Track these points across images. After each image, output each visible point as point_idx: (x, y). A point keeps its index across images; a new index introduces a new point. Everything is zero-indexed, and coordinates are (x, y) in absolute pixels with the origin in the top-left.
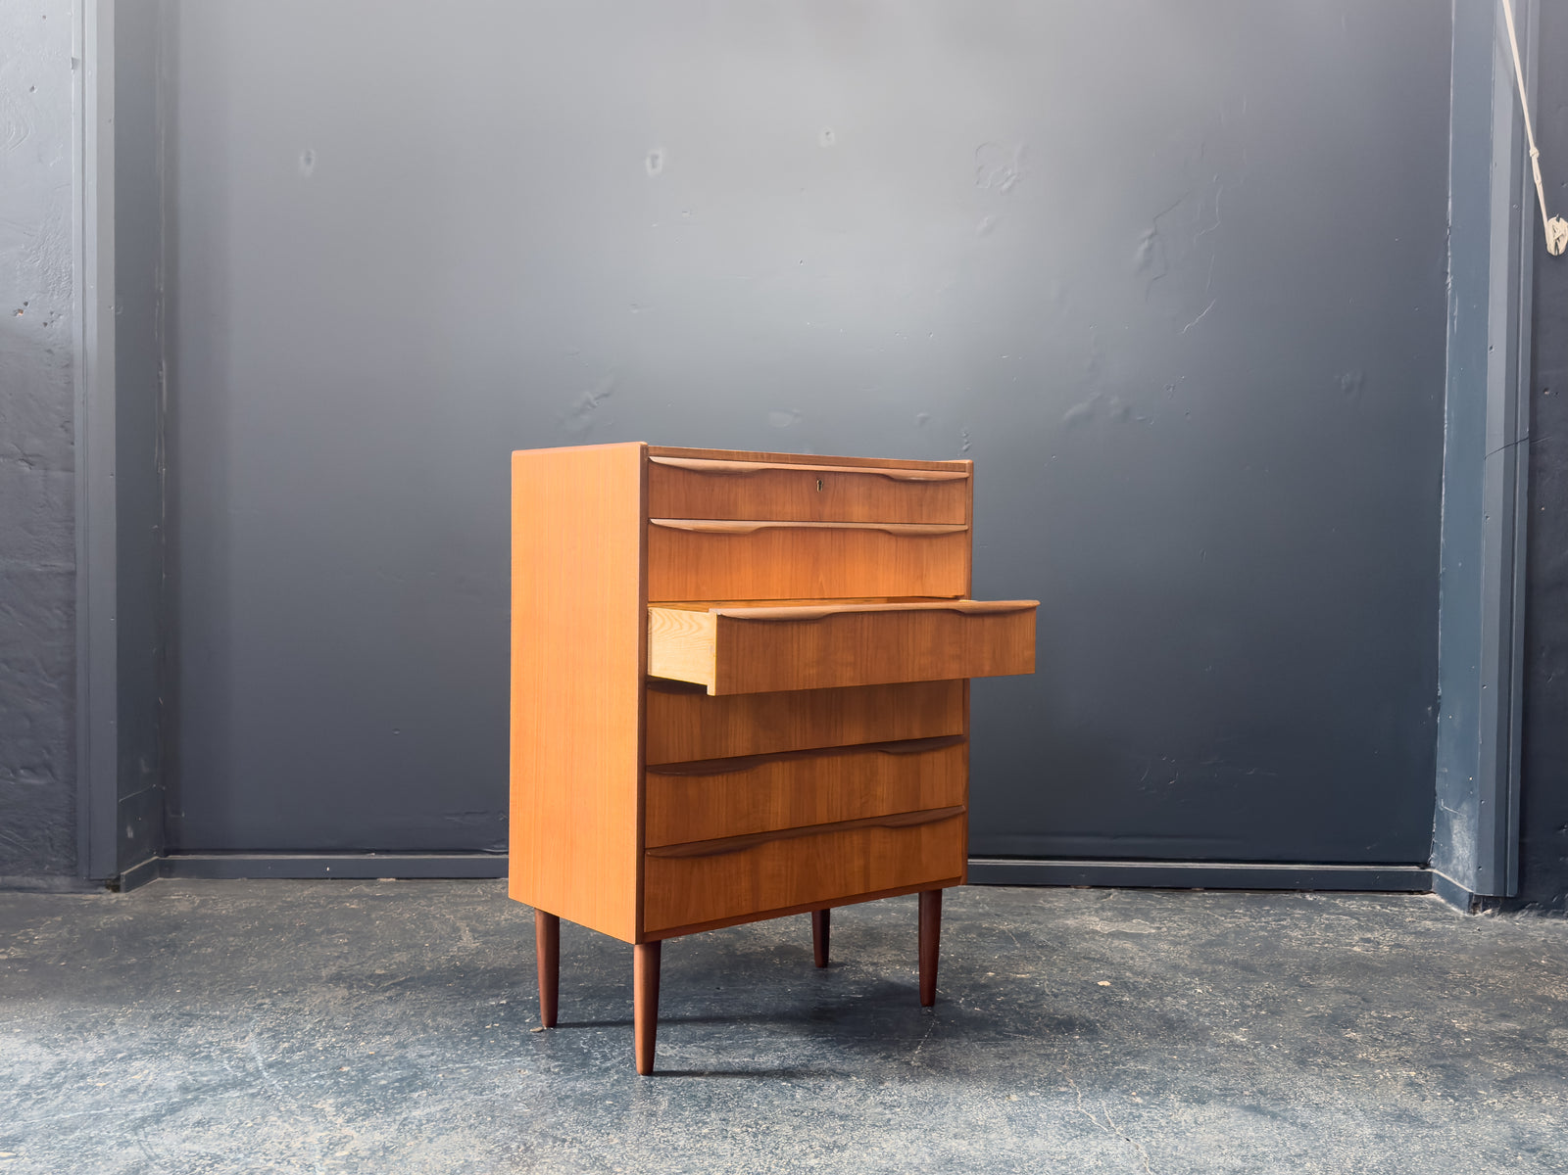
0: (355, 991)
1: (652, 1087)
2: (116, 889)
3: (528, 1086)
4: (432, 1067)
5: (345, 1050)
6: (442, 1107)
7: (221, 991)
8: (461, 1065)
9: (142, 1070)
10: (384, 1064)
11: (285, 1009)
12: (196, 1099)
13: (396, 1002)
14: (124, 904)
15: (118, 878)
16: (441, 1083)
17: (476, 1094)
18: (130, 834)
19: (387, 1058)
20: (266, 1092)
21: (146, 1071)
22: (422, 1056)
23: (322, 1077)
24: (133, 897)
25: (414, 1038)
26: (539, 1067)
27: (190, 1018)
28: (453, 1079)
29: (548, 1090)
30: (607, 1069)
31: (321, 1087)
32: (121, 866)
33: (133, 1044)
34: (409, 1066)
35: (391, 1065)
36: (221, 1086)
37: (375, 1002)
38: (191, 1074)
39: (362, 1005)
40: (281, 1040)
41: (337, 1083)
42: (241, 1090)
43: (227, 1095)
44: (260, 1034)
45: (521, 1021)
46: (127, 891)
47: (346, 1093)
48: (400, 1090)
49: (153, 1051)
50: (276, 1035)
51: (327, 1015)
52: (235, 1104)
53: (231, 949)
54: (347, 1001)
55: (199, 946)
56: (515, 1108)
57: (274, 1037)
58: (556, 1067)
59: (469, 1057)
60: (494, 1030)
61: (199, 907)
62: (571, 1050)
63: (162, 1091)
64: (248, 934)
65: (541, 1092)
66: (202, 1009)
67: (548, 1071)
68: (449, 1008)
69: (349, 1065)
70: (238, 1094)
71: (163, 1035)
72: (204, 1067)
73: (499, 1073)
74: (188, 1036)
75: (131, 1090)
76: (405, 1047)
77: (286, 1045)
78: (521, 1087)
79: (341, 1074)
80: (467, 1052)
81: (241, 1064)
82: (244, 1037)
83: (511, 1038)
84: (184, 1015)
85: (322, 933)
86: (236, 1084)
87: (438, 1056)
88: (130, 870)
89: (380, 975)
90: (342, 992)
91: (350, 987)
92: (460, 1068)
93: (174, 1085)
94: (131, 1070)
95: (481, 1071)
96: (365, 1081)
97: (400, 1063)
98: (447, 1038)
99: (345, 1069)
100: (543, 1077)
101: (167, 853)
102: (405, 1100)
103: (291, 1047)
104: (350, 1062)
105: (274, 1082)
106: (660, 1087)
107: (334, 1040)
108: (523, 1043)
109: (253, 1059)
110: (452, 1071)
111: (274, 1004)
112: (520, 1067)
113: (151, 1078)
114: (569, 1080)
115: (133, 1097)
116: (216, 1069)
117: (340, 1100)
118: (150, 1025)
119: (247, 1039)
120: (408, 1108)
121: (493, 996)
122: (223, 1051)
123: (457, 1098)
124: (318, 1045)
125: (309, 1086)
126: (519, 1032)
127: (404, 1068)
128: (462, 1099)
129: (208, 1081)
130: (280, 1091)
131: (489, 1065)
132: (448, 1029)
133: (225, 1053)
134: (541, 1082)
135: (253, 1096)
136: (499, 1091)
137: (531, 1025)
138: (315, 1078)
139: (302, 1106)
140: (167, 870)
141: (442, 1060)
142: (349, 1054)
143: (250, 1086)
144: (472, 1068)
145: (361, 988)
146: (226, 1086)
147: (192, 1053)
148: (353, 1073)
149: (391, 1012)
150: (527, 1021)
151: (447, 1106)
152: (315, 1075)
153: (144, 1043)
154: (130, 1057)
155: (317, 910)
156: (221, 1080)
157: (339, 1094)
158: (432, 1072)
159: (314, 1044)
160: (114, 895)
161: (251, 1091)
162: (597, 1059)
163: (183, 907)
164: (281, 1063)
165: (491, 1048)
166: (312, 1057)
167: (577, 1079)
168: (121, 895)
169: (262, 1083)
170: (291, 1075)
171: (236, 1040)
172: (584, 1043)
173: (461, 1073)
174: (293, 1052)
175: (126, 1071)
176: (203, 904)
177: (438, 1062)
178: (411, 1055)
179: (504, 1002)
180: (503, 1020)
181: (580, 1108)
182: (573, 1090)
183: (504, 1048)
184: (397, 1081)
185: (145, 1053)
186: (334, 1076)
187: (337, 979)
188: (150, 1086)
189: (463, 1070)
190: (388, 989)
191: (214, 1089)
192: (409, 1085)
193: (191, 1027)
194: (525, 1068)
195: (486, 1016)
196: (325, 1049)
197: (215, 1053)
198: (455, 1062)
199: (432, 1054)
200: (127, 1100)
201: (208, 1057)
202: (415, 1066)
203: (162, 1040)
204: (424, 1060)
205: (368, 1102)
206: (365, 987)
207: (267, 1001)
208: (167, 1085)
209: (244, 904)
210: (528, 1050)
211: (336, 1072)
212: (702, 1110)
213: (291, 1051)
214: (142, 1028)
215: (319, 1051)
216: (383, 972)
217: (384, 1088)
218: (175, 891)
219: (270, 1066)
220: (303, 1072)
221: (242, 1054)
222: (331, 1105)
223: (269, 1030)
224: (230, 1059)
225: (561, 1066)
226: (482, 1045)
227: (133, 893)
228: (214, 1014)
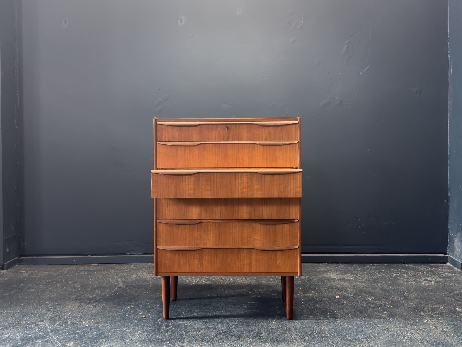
0: (82, 304)
1: (182, 336)
2: (3, 269)
3: (140, 337)
4: (107, 330)
5: (78, 325)
6: (110, 345)
7: (37, 304)
8: (117, 330)
9: (8, 333)
10: (91, 329)
11: (58, 310)
12: (26, 343)
13: (96, 307)
14: (5, 274)
15: (4, 265)
16: (110, 336)
17: (122, 340)
18: (8, 250)
19: (92, 327)
20: (50, 340)
21: (10, 333)
22: (104, 327)
23: (70, 334)
24: (8, 272)
25: (101, 320)
26: (144, 330)
27: (25, 314)
28: (115, 334)
29: (147, 338)
30: (167, 330)
31: (69, 338)
32: (5, 261)
33: (6, 324)
34: (99, 330)
35: (93, 330)
36: (35, 338)
37: (89, 307)
38: (25, 334)
39: (84, 308)
40: (56, 321)
41: (75, 336)
42: (42, 339)
43: (37, 341)
44: (49, 319)
45: (138, 314)
46: (6, 270)
47: (78, 340)
48: (96, 339)
49: (13, 326)
50: (55, 320)
51: (72, 312)
52: (39, 345)
53: (41, 289)
54: (79, 307)
55: (30, 288)
56: (135, 345)
57: (54, 320)
58: (149, 330)
59: (120, 327)
60: (129, 317)
61: (31, 275)
62: (155, 323)
63: (15, 340)
64: (47, 284)
65: (144, 339)
66: (30, 311)
67: (147, 331)
68: (114, 309)
69: (79, 330)
70: (41, 341)
71: (16, 320)
72: (30, 331)
73: (130, 332)
74: (25, 320)
75: (4, 340)
76: (98, 323)
77: (58, 323)
78: (137, 337)
79: (76, 333)
80: (119, 325)
81: (42, 330)
82: (44, 321)
83: (134, 320)
84: (24, 313)
85: (72, 283)
86: (41, 337)
87: (110, 327)
88: (7, 263)
89: (91, 298)
90: (78, 304)
91: (80, 302)
92: (117, 331)
93: (18, 338)
94: (5, 333)
95: (124, 331)
96: (85, 336)
97: (97, 329)
98: (113, 320)
99: (78, 331)
100: (145, 334)
101: (21, 256)
102: (98, 342)
103: (59, 324)
104: (79, 329)
105: (53, 337)
106: (185, 337)
107: (74, 321)
108: (139, 321)
109: (47, 328)
110: (114, 332)
111: (54, 309)
112: (137, 330)
113: (11, 335)
114: (154, 334)
115: (5, 342)
116: (34, 332)
117: (75, 343)
118: (12, 317)
119: (45, 321)
120: (98, 345)
121: (129, 305)
122: (36, 326)
123: (115, 342)
124: (69, 323)
125: (65, 337)
126: (137, 318)
127: (98, 331)
128: (117, 342)
129: (31, 336)
130: (55, 340)
131: (127, 329)
132: (113, 317)
133: (37, 326)
134: (145, 336)
135: (46, 341)
136: (130, 339)
137: (142, 315)
138: (67, 335)
139: (63, 345)
140: (20, 262)
141: (111, 328)
142: (79, 326)
143: (45, 338)
144: (121, 331)
145: (84, 303)
146: (37, 338)
147: (26, 327)
148: (80, 333)
149: (94, 311)
150: (140, 313)
151: (112, 344)
152: (67, 334)
153: (10, 323)
154: (4, 328)
155: (71, 275)
156: (35, 336)
157: (75, 340)
158: (107, 332)
159: (67, 323)
160: (2, 271)
161: (45, 340)
162: (164, 327)
163: (25, 275)
164: (56, 329)
165: (128, 323)
166: (66, 327)
167: (157, 334)
168: (5, 271)
169: (49, 337)
170: (59, 334)
171: (41, 322)
172: (159, 321)
173: (117, 333)
174: (60, 326)
175: (3, 333)
176: (32, 273)
177: (109, 329)
178: (100, 326)
179: (133, 307)
180: (132, 313)
181: (158, 344)
182: (155, 338)
183: (132, 323)
184: (96, 335)
185: (10, 327)
186: (74, 334)
187: (76, 299)
188: (11, 338)
189: (118, 332)
190: (94, 302)
191: (33, 340)
192: (99, 337)
193: (26, 317)
194: (139, 330)
195: (126, 312)
196: (71, 324)
197: (34, 326)
198: (115, 329)
199: (108, 326)
200: (3, 344)
201: (31, 328)
202: (102, 330)
203: (16, 322)
204: (105, 328)
205: (85, 343)
206: (86, 302)
207: (52, 307)
208: (16, 338)
209: (46, 273)
210: (141, 324)
211: (75, 333)
212: (199, 345)
213: (60, 325)
214: (9, 318)
215: (69, 325)
216: (92, 297)
217: (90, 338)
218: (23, 269)
219: (52, 331)
220: (63, 333)
221: (43, 326)
222: (72, 344)
223: (52, 318)
224: (38, 328)
225: (151, 329)
226: (125, 322)
227: (8, 270)
228: (34, 312)
